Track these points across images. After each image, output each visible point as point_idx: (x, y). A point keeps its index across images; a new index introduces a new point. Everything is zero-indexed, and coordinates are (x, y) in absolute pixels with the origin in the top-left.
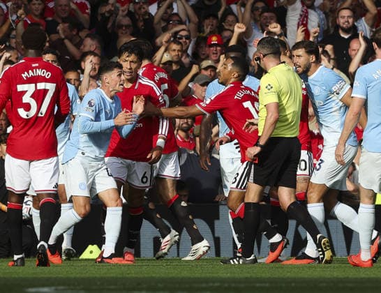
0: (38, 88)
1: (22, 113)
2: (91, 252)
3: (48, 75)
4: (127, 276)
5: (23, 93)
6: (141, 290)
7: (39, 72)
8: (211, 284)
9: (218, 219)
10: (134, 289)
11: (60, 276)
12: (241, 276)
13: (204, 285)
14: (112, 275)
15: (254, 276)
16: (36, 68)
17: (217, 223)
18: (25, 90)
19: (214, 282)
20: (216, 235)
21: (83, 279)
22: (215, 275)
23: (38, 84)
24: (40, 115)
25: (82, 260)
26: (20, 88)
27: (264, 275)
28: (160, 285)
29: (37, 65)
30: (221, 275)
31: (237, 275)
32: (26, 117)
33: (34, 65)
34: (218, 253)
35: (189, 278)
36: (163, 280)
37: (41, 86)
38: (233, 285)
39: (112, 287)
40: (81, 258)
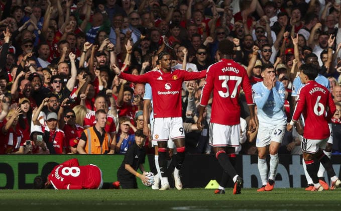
0: (231, 79)
1: (221, 94)
2: (212, 185)
3: (237, 71)
4: (235, 199)
5: (222, 81)
6: (244, 208)
7: (232, 69)
8: (287, 205)
9: (291, 163)
10: (239, 208)
11: (193, 199)
12: (307, 200)
13: (283, 205)
14: (225, 199)
15: (314, 199)
16: (230, 66)
17: (291, 166)
18: (224, 79)
19: (289, 203)
20: (291, 174)
21: (207, 202)
22: (290, 199)
23: (231, 77)
24: (232, 97)
25: (207, 189)
26: (221, 78)
27: (320, 199)
28: (255, 205)
29: (230, 64)
30: (293, 199)
31: (303, 199)
32: (224, 97)
33: (229, 64)
34: (291, 185)
35: (273, 201)
36: (257, 202)
37: (232, 78)
38: (301, 205)
39: (226, 206)
40: (206, 188)
